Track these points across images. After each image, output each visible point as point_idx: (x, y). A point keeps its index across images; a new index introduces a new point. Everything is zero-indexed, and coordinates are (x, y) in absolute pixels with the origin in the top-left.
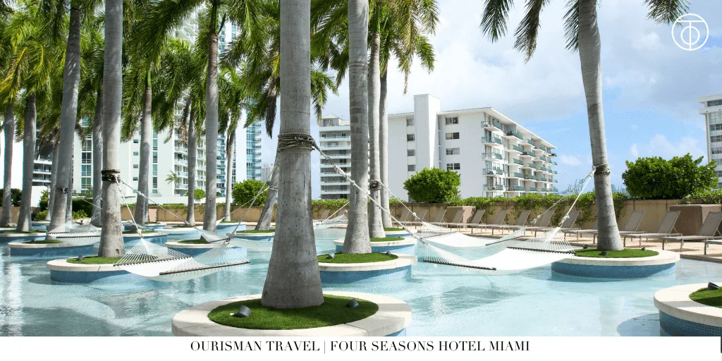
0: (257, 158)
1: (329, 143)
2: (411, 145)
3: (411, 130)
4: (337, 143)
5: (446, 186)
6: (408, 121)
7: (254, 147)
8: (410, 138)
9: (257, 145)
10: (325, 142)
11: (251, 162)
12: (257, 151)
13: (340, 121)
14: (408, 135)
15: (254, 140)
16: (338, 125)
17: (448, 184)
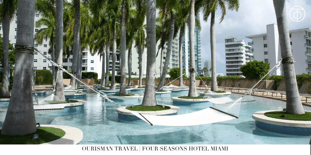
0: (199, 58)
1: (230, 50)
2: (266, 49)
3: (266, 42)
4: (233, 50)
5: (260, 70)
6: (264, 37)
7: (197, 53)
8: (265, 46)
9: (199, 52)
10: (228, 50)
11: (196, 59)
12: (199, 55)
13: (235, 39)
14: (264, 45)
15: (197, 50)
16: (234, 41)
17: (261, 68)
